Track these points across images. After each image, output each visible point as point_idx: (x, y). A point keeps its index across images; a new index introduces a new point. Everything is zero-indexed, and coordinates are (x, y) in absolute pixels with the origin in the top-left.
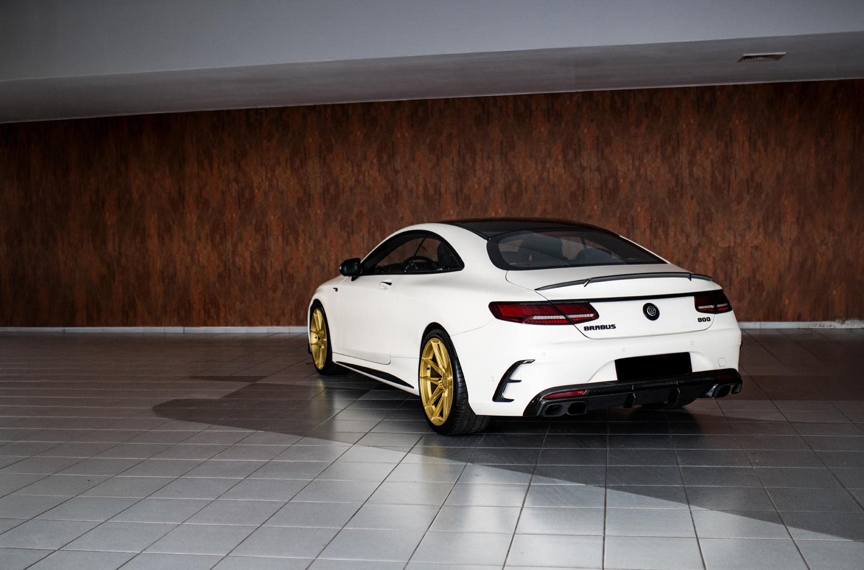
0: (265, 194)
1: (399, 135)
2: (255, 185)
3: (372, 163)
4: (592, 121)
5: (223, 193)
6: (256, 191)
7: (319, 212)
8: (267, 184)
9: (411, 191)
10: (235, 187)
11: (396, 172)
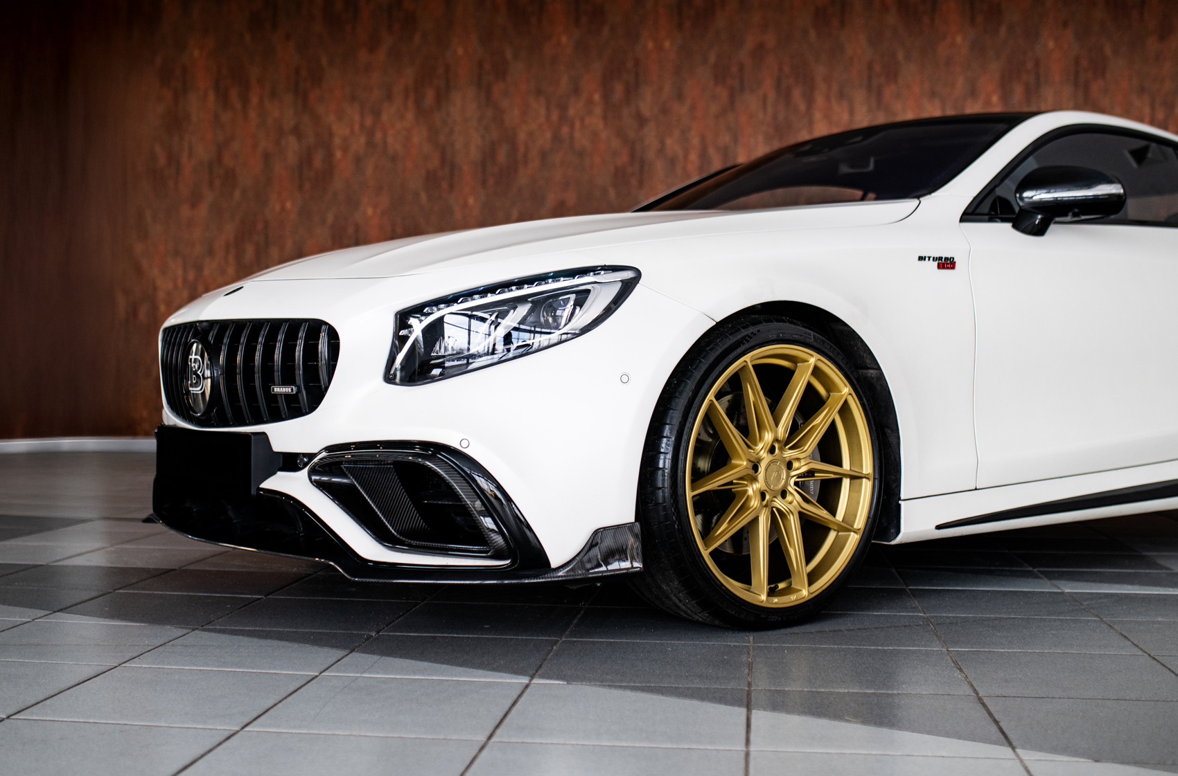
0: (358, 160)
1: (650, 45)
2: (337, 141)
3: (590, 102)
4: (1065, 24)
5: (267, 157)
6: (339, 154)
7: (471, 201)
8: (363, 140)
9: (672, 162)
10: (292, 146)
11: (641, 120)
